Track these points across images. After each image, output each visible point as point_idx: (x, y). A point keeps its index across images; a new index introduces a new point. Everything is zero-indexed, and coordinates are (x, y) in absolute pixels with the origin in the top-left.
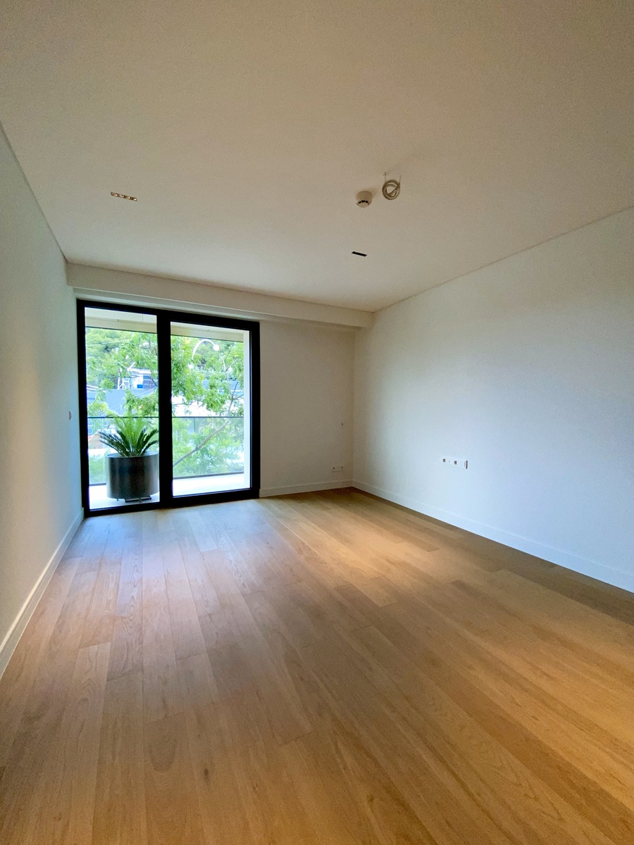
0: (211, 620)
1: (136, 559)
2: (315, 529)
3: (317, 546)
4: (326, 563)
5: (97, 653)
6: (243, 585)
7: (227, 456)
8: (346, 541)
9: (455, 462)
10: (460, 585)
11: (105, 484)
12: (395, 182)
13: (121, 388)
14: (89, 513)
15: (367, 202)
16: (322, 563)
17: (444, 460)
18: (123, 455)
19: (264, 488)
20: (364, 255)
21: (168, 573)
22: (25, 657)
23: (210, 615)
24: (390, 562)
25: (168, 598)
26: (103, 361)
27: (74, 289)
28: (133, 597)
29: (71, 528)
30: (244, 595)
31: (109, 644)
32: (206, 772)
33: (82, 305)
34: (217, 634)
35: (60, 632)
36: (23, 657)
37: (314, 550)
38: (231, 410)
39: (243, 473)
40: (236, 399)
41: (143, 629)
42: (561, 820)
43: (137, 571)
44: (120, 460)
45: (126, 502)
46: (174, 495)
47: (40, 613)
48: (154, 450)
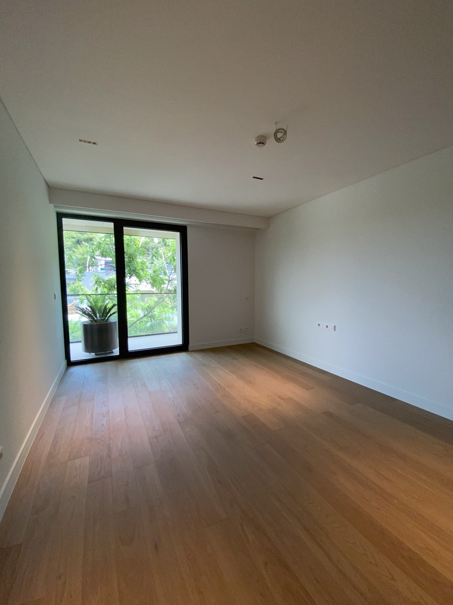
0: (157, 440)
1: (104, 397)
2: (228, 374)
3: (229, 386)
4: (235, 399)
5: (80, 464)
6: (179, 415)
7: (166, 319)
8: (250, 383)
9: (327, 327)
10: (329, 415)
11: (80, 342)
12: (284, 130)
13: (89, 270)
14: (70, 364)
15: (263, 143)
16: (232, 399)
17: (319, 325)
18: (93, 323)
19: (191, 345)
20: (262, 179)
21: (127, 406)
22: (32, 469)
23: (156, 437)
24: (279, 397)
25: (127, 425)
26: (76, 250)
27: (55, 206)
28: (103, 424)
29: (58, 374)
30: (179, 423)
31: (88, 459)
32: (156, 546)
33: (60, 216)
34: (161, 450)
35: (55, 449)
36: (30, 469)
37: (227, 389)
38: (168, 288)
39: (177, 332)
40: (172, 280)
41: (111, 446)
42: (393, 579)
43: (105, 405)
44: (91, 326)
45: (96, 355)
46: (129, 350)
47: (40, 436)
48: (114, 319)
